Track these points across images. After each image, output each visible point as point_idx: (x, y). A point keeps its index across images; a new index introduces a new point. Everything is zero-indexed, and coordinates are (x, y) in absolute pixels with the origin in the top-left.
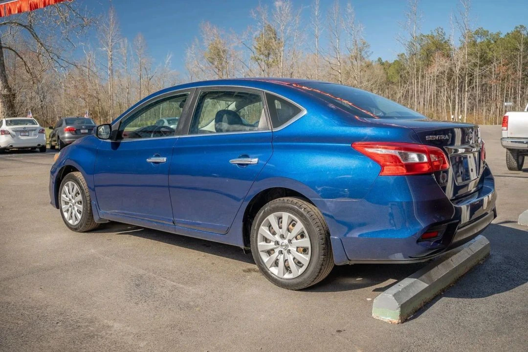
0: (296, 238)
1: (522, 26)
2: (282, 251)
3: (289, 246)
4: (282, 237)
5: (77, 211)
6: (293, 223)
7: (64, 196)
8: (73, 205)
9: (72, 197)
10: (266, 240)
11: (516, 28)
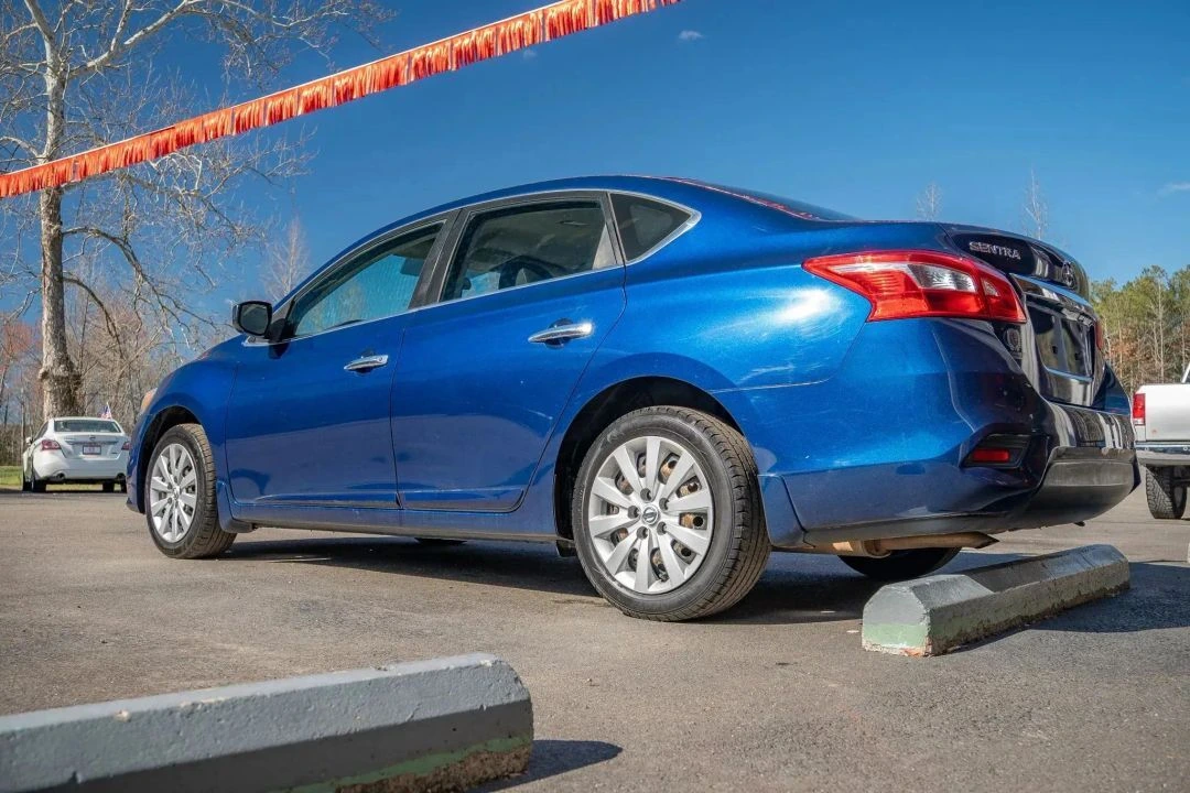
0: (678, 493)
1: (1156, 269)
2: (645, 530)
3: (662, 515)
4: (647, 495)
5: (184, 509)
6: (670, 459)
7: (156, 479)
8: (176, 497)
9: (175, 478)
10: (609, 508)
11: (1146, 271)
